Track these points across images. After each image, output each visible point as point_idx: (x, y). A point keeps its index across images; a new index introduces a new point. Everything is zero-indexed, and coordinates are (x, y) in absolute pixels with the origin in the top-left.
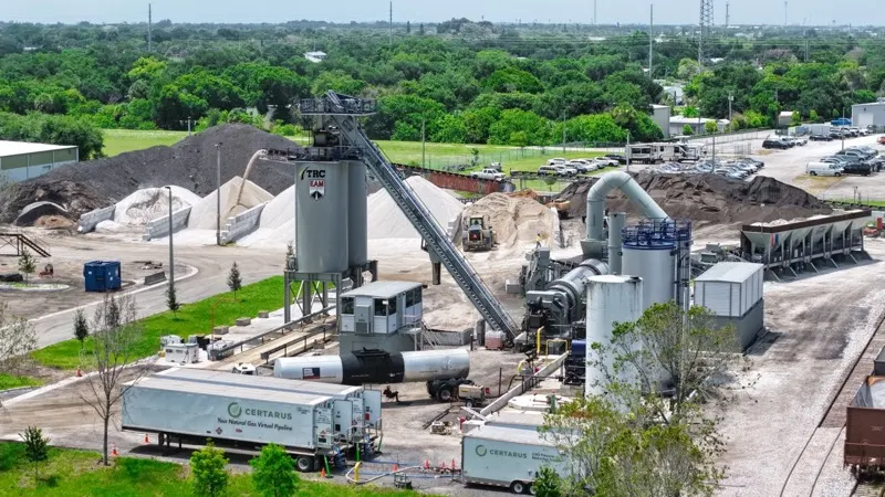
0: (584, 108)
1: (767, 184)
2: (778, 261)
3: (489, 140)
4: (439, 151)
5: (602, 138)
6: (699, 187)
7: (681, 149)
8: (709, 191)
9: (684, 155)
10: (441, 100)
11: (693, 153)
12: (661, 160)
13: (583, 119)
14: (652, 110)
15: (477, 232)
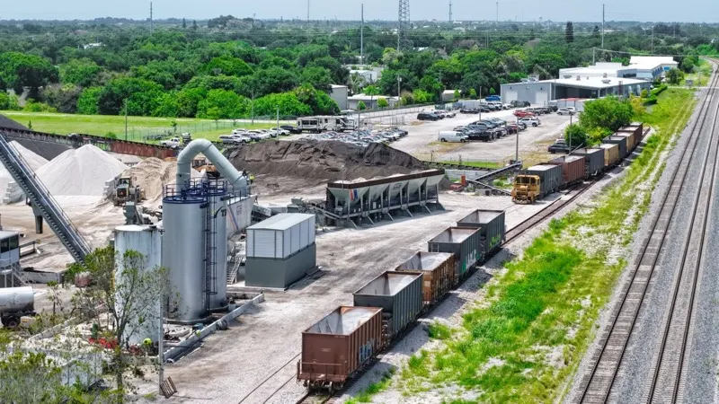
0: (275, 88)
1: (379, 149)
2: (357, 211)
3: (197, 115)
4: (152, 123)
5: (288, 112)
6: (324, 152)
7: (342, 121)
8: (332, 155)
9: (344, 126)
10: (163, 82)
11: (352, 124)
12: (325, 130)
13: (273, 96)
14: (331, 89)
15: (124, 190)
